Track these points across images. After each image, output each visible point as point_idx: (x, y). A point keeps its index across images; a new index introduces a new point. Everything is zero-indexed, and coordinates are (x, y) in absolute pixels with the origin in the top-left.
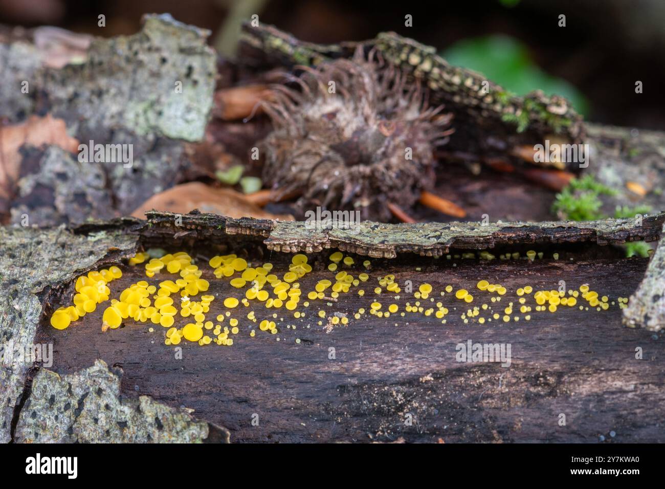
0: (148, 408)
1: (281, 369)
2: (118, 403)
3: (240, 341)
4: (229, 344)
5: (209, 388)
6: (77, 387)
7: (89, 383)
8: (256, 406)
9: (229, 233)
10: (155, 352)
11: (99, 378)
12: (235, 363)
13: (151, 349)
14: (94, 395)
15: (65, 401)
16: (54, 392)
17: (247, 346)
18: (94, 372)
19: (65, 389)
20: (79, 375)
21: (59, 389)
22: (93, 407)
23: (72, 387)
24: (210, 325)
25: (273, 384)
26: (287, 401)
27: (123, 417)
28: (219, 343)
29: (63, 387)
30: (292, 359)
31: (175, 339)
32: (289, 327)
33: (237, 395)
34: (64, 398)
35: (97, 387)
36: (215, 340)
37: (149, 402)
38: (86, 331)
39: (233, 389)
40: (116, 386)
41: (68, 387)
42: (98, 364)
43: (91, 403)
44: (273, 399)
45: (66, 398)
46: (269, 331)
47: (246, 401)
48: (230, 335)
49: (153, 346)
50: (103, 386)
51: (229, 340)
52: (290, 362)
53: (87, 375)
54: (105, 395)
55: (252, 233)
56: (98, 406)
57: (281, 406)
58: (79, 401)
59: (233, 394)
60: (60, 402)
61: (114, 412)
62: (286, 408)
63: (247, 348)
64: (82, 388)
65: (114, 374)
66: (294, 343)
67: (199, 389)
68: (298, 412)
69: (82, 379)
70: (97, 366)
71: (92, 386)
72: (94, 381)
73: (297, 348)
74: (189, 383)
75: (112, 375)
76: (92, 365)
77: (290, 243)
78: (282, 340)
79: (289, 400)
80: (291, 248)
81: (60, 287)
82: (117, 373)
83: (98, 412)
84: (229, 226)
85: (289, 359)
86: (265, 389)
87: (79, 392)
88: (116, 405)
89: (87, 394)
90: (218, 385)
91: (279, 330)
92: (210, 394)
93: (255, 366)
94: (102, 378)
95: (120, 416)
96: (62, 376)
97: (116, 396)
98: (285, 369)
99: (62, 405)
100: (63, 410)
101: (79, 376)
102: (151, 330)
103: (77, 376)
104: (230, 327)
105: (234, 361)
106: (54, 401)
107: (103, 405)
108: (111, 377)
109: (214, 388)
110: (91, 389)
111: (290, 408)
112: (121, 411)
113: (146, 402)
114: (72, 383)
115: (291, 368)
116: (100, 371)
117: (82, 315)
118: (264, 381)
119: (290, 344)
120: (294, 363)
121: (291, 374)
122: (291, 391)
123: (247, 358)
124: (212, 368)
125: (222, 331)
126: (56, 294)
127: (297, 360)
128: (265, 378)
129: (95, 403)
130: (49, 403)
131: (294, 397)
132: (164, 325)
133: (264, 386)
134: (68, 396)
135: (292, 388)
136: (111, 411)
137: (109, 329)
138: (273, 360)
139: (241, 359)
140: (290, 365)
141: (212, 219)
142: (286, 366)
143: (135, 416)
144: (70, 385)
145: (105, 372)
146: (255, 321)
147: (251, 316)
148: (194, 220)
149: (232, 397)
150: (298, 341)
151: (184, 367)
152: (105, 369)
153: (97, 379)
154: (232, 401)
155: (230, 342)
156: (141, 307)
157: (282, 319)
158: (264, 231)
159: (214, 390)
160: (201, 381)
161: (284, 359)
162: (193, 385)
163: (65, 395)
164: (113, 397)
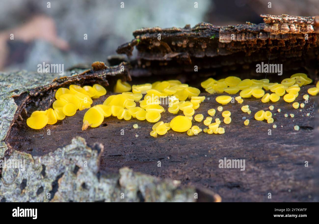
0: (130, 181)
1: (277, 152)
2: (96, 180)
3: (232, 130)
4: (220, 133)
5: (198, 175)
6: (52, 168)
7: (65, 162)
8: (248, 190)
9: (223, 42)
10: (139, 145)
11: (76, 156)
12: (227, 149)
13: (135, 142)
14: (71, 175)
15: (37, 185)
16: (26, 176)
17: (240, 134)
18: (71, 150)
19: (38, 171)
20: (54, 155)
21: (32, 173)
22: (69, 188)
23: (47, 168)
24: (199, 118)
25: (267, 167)
26: (284, 183)
27: (101, 195)
28: (210, 132)
29: (36, 169)
30: (290, 143)
31: (161, 130)
32: (286, 115)
33: (228, 180)
34: (36, 182)
35: (74, 166)
36: (205, 130)
37: (130, 174)
38: (65, 132)
39: (224, 174)
40: (94, 162)
41: (41, 169)
42: (76, 142)
43: (66, 184)
44: (268, 181)
45: (39, 182)
46: (265, 121)
47: (238, 186)
48: (222, 125)
49: (136, 140)
50: (80, 164)
51: (220, 128)
52: (288, 146)
53: (63, 155)
54: (82, 173)
55: (247, 38)
56: (74, 186)
57: (277, 189)
58: (53, 183)
59: (224, 179)
60: (32, 186)
61: (92, 190)
62: (283, 191)
63: (240, 136)
64: (56, 169)
65: (92, 149)
66: (292, 130)
67: (187, 176)
68: (297, 194)
69: (57, 159)
70: (74, 143)
71: (67, 165)
72: (71, 159)
73: (295, 133)
74: (176, 170)
75: (90, 151)
76: (70, 143)
77: (289, 20)
78: (279, 127)
79: (286, 182)
80: (289, 26)
81: (39, 94)
82: (96, 148)
83: (74, 193)
84: (222, 34)
85: (286, 143)
86: (260, 172)
87: (52, 173)
88: (94, 183)
89: (62, 174)
90: (208, 170)
91: (275, 120)
92: (199, 181)
93: (248, 151)
94: (79, 155)
95: (98, 194)
96: (35, 158)
97: (94, 173)
98: (282, 152)
99: (35, 190)
100: (35, 195)
101: (54, 157)
102: (136, 126)
103: (52, 157)
104: (222, 118)
105: (226, 148)
106: (26, 185)
107: (79, 184)
108: (89, 153)
109: (203, 173)
110: (67, 169)
111: (287, 191)
112: (99, 189)
113: (127, 175)
114: (46, 165)
115: (288, 150)
116: (78, 149)
117: (62, 118)
118: (258, 165)
119: (287, 130)
120: (292, 146)
121: (289, 156)
122: (288, 173)
123: (240, 144)
124: (201, 155)
125: (213, 121)
126: (34, 103)
127: (296, 144)
128: (259, 162)
129: (71, 183)
130: (21, 187)
131: (292, 178)
132: (150, 120)
133: (259, 170)
134: (41, 179)
135: (290, 170)
136: (88, 190)
137: (89, 128)
138: (269, 144)
139: (234, 145)
140: (287, 148)
141: (205, 29)
142: (282, 149)
143: (114, 192)
144: (44, 167)
145: (83, 148)
146: (249, 112)
147: (246, 109)
148: (185, 33)
149: (222, 183)
150: (297, 128)
151: (170, 156)
152: (82, 145)
153: (73, 158)
154: (223, 186)
155: (222, 131)
156: (125, 108)
157: (279, 110)
158: (261, 33)
159: (202, 176)
160: (189, 168)
161: (281, 144)
162: (180, 173)
163: (38, 179)
164: (90, 174)
